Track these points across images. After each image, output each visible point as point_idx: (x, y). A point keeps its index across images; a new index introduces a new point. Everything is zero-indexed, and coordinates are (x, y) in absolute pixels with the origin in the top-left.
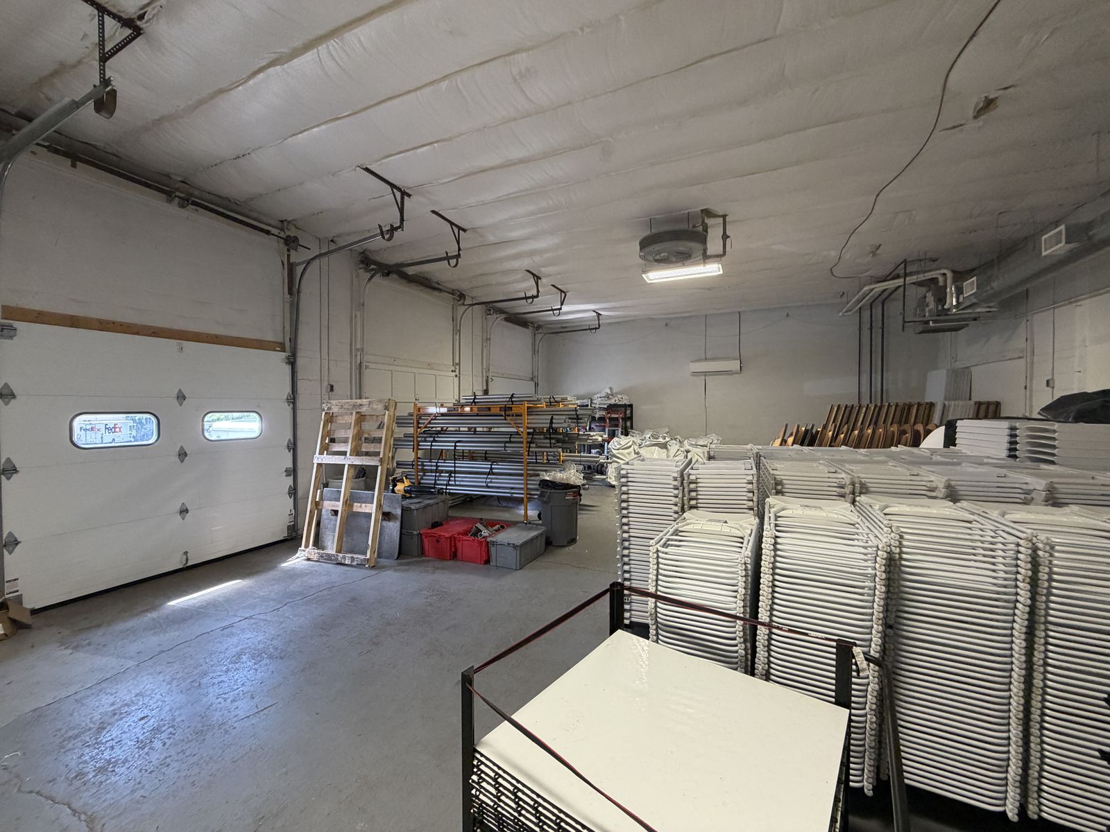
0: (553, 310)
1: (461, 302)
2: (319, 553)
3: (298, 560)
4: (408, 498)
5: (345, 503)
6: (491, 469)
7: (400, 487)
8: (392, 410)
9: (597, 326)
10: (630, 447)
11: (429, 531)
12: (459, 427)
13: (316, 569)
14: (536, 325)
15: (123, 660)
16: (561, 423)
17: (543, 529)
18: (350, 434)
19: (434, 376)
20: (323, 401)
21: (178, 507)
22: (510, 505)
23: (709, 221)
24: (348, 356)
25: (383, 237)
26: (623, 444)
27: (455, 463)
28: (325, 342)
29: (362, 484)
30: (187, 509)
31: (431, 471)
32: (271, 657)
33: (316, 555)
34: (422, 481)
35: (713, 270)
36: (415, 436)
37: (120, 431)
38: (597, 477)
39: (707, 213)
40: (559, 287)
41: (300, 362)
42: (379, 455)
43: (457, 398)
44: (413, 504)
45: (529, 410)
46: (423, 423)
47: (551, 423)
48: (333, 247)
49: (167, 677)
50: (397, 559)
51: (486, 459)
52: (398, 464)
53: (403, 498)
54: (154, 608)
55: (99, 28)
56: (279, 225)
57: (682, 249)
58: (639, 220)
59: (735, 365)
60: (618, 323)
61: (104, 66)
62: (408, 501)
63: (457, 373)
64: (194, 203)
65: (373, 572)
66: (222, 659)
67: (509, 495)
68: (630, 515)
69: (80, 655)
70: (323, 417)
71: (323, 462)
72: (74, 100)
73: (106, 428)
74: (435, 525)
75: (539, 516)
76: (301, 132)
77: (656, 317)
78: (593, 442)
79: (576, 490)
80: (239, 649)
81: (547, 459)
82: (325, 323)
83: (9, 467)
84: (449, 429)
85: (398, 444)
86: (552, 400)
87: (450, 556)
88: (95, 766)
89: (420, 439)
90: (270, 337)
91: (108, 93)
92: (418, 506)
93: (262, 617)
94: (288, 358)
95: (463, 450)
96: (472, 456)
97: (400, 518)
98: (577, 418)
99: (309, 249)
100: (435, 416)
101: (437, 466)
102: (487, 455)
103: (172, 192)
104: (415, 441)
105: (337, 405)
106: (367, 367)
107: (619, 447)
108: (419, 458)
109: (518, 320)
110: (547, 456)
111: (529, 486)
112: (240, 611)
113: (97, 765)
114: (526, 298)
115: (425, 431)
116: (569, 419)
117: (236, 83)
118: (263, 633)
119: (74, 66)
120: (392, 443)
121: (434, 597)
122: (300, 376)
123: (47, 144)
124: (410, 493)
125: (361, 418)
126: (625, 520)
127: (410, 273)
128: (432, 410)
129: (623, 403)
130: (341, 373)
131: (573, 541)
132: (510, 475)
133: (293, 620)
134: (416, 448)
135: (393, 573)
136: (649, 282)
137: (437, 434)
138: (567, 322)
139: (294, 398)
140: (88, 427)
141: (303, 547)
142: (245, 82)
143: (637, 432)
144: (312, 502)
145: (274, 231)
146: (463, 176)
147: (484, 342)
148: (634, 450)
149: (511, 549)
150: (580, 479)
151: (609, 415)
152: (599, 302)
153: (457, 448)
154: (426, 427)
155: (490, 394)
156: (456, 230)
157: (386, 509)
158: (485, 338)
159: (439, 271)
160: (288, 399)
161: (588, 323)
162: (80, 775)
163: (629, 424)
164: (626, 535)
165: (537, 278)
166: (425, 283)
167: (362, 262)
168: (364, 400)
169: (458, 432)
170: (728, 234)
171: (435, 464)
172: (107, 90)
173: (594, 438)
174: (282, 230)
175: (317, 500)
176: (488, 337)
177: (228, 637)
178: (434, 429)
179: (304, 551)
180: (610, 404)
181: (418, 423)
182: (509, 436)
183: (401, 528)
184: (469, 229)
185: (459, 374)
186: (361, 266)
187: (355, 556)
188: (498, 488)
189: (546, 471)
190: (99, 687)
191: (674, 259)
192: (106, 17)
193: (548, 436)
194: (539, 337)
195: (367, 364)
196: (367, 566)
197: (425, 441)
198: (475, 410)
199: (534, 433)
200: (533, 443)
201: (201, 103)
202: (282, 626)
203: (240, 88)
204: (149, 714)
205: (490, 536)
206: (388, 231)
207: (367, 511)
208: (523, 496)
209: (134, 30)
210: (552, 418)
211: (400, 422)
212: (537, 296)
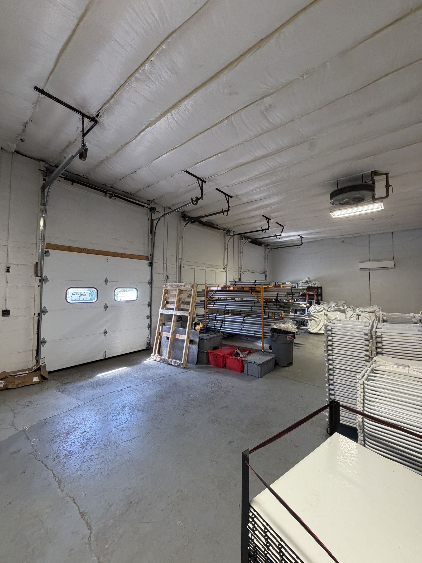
0: (276, 236)
1: (228, 234)
2: (160, 358)
3: (151, 360)
4: (202, 333)
5: (173, 333)
6: (244, 320)
7: (198, 327)
8: (195, 288)
9: (301, 244)
10: (322, 311)
11: (212, 351)
12: (226, 298)
13: (158, 365)
14: (266, 245)
15: (78, 401)
16: (283, 297)
17: (273, 356)
18: (175, 300)
19: (215, 271)
20: (164, 283)
21: (103, 331)
22: (253, 340)
23: (376, 178)
24: (175, 262)
25: (193, 204)
26: (318, 310)
27: (225, 316)
28: (165, 255)
29: (180, 325)
30: (107, 332)
31: (213, 320)
32: (138, 409)
33: (159, 359)
34: (208, 325)
35: (377, 207)
36: (205, 302)
37: (86, 295)
38: (303, 327)
39: (375, 173)
40: (280, 223)
41: (155, 265)
42: (189, 311)
43: (225, 282)
44: (205, 336)
45: (265, 289)
46: (209, 295)
47: (277, 296)
48: (170, 210)
49: (95, 412)
50: (196, 365)
51: (240, 315)
52: (197, 315)
53: (199, 333)
54: (92, 377)
55: (83, 123)
56: (148, 202)
57: (358, 195)
58: (329, 182)
59: (391, 264)
60: (313, 242)
61: (83, 139)
62: (202, 335)
63: (226, 270)
64: (115, 196)
65: (185, 370)
66: (117, 407)
67: (254, 335)
68: (334, 354)
69: (63, 395)
70: (164, 291)
71: (163, 313)
72: (73, 155)
73: (81, 294)
74: (215, 348)
75: (270, 347)
76: (158, 158)
77: (336, 237)
78: (301, 307)
79: (293, 335)
80: (124, 403)
81: (274, 316)
82: (165, 247)
83: (44, 310)
84: (222, 298)
85: (198, 305)
86: (277, 284)
87: (223, 366)
88: (64, 453)
89: (207, 303)
90: (142, 254)
91: (84, 150)
92: (207, 338)
93: (134, 387)
94: (149, 263)
95: (229, 309)
96: (233, 313)
97: (198, 343)
98: (292, 294)
99: (160, 212)
100: (215, 292)
101: (216, 317)
102: (241, 313)
103: (107, 192)
104: (205, 304)
105: (170, 286)
106: (183, 267)
107: (315, 311)
108: (207, 313)
109: (256, 242)
110: (274, 314)
111: (264, 331)
112: (126, 383)
113: (65, 453)
114: (262, 230)
115: (210, 299)
116: (288, 294)
117: (133, 138)
118: (135, 396)
119: (74, 142)
120: (195, 305)
121: (215, 388)
122: (154, 271)
123: (64, 176)
124: (203, 331)
125: (181, 292)
126: (330, 357)
127: (204, 221)
128: (213, 288)
129: (317, 286)
130: (172, 271)
131: (290, 364)
132: (253, 324)
133: (148, 391)
134: (206, 308)
135: (194, 372)
136: (334, 217)
137: (216, 301)
138: (283, 242)
139: (151, 282)
140: (75, 293)
141: (153, 354)
142: (136, 138)
143: (324, 303)
144: (158, 332)
145: (146, 205)
146: (233, 169)
147: (239, 254)
148: (324, 313)
149: (256, 366)
150: (295, 329)
151: (308, 292)
152: (303, 231)
153: (226, 308)
154: (210, 297)
155: (242, 280)
156: (227, 197)
157: (192, 338)
158: (240, 252)
159: (218, 219)
160: (149, 282)
161: (296, 242)
162: (58, 456)
163: (320, 298)
164: (331, 367)
165: (268, 219)
166: (210, 225)
167: (183, 217)
168: (183, 283)
169: (226, 300)
170: (390, 184)
171: (215, 316)
172: (84, 148)
173: (301, 305)
174: (149, 205)
175: (160, 331)
176: (241, 251)
177: (120, 396)
178: (214, 298)
179: (154, 356)
180: (309, 287)
181: (207, 295)
182: (254, 303)
183: (199, 348)
184: (234, 196)
185: (227, 270)
186: (182, 219)
187: (177, 361)
188: (247, 330)
189: (274, 323)
190: (69, 413)
191: (352, 203)
192: (85, 118)
193: (276, 304)
194: (267, 251)
195: (184, 266)
196: (182, 367)
197: (210, 304)
198: (236, 289)
199: (267, 301)
200: (267, 307)
201: (118, 150)
202: (143, 393)
203: (134, 140)
204: (87, 431)
205: (244, 357)
206: (195, 200)
207: (182, 338)
208: (261, 336)
209: (95, 122)
210: (278, 294)
211: (199, 294)
212: (268, 229)
